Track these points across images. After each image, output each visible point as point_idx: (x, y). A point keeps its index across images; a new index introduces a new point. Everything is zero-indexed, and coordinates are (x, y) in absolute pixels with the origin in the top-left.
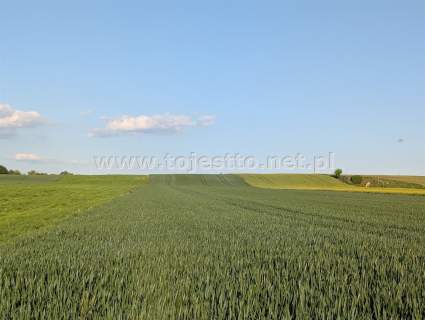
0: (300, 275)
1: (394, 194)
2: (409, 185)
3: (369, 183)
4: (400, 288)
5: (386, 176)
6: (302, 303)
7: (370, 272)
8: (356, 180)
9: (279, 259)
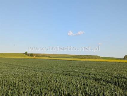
0: (10, 84)
1: (42, 59)
2: (46, 56)
3: (35, 56)
4: (40, 87)
5: (40, 54)
6: (10, 93)
7: (32, 82)
8: (31, 55)
9: (5, 80)
